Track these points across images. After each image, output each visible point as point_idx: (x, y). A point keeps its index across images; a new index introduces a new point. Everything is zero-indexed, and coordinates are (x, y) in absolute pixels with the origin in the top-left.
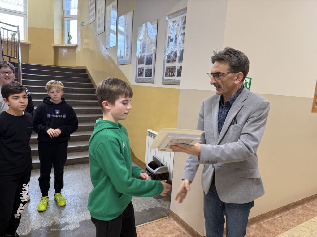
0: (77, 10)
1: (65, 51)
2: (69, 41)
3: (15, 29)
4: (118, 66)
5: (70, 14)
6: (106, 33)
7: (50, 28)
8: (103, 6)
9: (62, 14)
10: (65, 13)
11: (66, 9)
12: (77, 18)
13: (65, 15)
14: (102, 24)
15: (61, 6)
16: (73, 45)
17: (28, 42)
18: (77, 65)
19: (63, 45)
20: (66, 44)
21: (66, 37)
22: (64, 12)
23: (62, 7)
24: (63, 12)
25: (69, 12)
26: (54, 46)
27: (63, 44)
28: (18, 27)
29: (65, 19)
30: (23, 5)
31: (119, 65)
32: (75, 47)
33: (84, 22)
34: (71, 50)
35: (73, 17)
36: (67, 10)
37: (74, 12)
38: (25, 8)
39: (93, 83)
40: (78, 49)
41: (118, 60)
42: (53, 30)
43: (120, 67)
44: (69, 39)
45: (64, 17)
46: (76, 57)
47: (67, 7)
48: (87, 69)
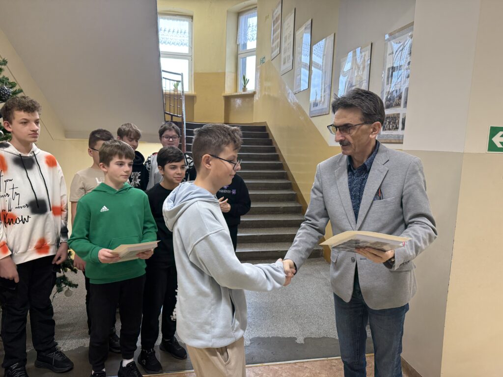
0: (256, 41)
1: (238, 101)
2: (245, 87)
3: (179, 78)
4: (311, 118)
5: (246, 48)
6: (294, 71)
7: (220, 71)
8: (290, 32)
9: (236, 49)
10: (240, 48)
11: (241, 41)
12: (255, 52)
13: (241, 50)
14: (290, 58)
15: (235, 38)
16: (250, 93)
17: (193, 93)
18: (254, 121)
19: (236, 94)
20: (240, 92)
21: (241, 81)
23: (235, 40)
24: (238, 45)
25: (245, 45)
26: (225, 95)
27: (236, 92)
28: (182, 75)
29: (239, 56)
30: (188, 45)
31: (311, 117)
32: (252, 95)
33: (264, 58)
34: (247, 100)
35: (251, 52)
36: (243, 43)
37: (252, 45)
38: (191, 48)
39: (275, 146)
40: (256, 98)
41: (310, 109)
42: (225, 73)
44: (245, 83)
45: (239, 53)
46: (253, 110)
47: (243, 38)
48: (267, 126)
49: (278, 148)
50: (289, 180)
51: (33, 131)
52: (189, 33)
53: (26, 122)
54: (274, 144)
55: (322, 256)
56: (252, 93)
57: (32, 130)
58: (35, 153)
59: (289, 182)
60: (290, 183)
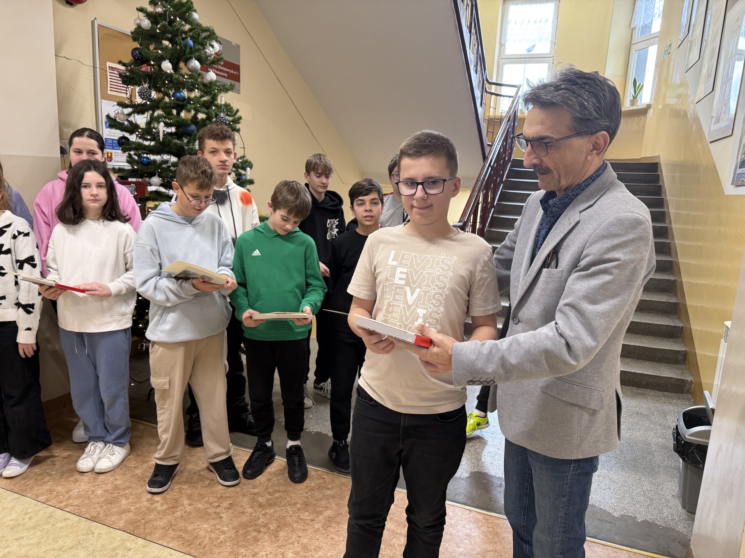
0: (661, 18)
2: (635, 97)
4: (709, 145)
9: (630, 37)
10: (637, 32)
11: (639, 23)
12: (658, 38)
13: (637, 37)
15: (630, 19)
16: (642, 107)
18: (643, 155)
20: (626, 106)
22: (634, 32)
23: (629, 21)
24: (632, 30)
25: (647, 27)
28: (518, 87)
29: (634, 47)
30: (550, 39)
31: (711, 142)
32: (644, 112)
33: (670, 45)
34: (636, 119)
35: (654, 39)
36: (643, 24)
37: (656, 27)
38: (553, 43)
39: (663, 197)
40: (651, 115)
41: (710, 128)
43: (712, 146)
44: (635, 93)
45: (633, 42)
46: (643, 136)
47: (642, 16)
48: (660, 163)
49: (667, 201)
50: (672, 257)
51: (221, 162)
52: (553, 22)
53: (214, 152)
54: (663, 194)
55: (688, 392)
56: (644, 106)
57: (220, 160)
58: (229, 188)
59: (670, 259)
60: (671, 262)
